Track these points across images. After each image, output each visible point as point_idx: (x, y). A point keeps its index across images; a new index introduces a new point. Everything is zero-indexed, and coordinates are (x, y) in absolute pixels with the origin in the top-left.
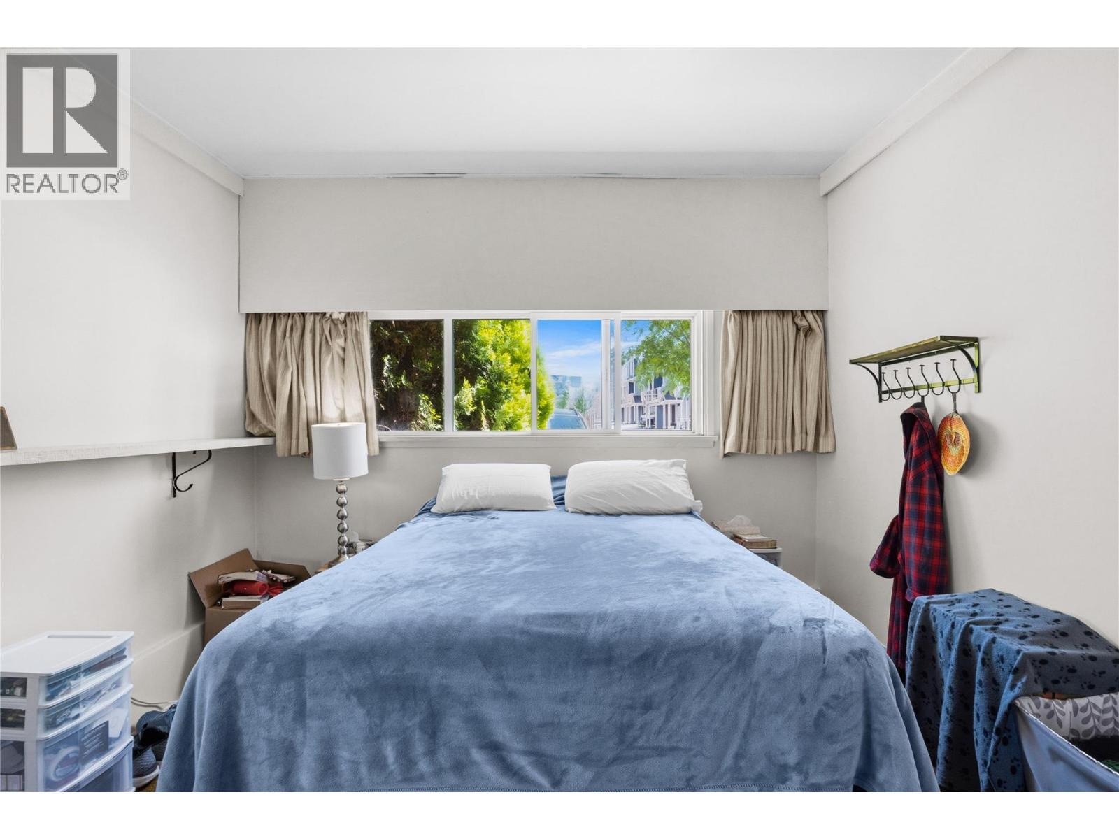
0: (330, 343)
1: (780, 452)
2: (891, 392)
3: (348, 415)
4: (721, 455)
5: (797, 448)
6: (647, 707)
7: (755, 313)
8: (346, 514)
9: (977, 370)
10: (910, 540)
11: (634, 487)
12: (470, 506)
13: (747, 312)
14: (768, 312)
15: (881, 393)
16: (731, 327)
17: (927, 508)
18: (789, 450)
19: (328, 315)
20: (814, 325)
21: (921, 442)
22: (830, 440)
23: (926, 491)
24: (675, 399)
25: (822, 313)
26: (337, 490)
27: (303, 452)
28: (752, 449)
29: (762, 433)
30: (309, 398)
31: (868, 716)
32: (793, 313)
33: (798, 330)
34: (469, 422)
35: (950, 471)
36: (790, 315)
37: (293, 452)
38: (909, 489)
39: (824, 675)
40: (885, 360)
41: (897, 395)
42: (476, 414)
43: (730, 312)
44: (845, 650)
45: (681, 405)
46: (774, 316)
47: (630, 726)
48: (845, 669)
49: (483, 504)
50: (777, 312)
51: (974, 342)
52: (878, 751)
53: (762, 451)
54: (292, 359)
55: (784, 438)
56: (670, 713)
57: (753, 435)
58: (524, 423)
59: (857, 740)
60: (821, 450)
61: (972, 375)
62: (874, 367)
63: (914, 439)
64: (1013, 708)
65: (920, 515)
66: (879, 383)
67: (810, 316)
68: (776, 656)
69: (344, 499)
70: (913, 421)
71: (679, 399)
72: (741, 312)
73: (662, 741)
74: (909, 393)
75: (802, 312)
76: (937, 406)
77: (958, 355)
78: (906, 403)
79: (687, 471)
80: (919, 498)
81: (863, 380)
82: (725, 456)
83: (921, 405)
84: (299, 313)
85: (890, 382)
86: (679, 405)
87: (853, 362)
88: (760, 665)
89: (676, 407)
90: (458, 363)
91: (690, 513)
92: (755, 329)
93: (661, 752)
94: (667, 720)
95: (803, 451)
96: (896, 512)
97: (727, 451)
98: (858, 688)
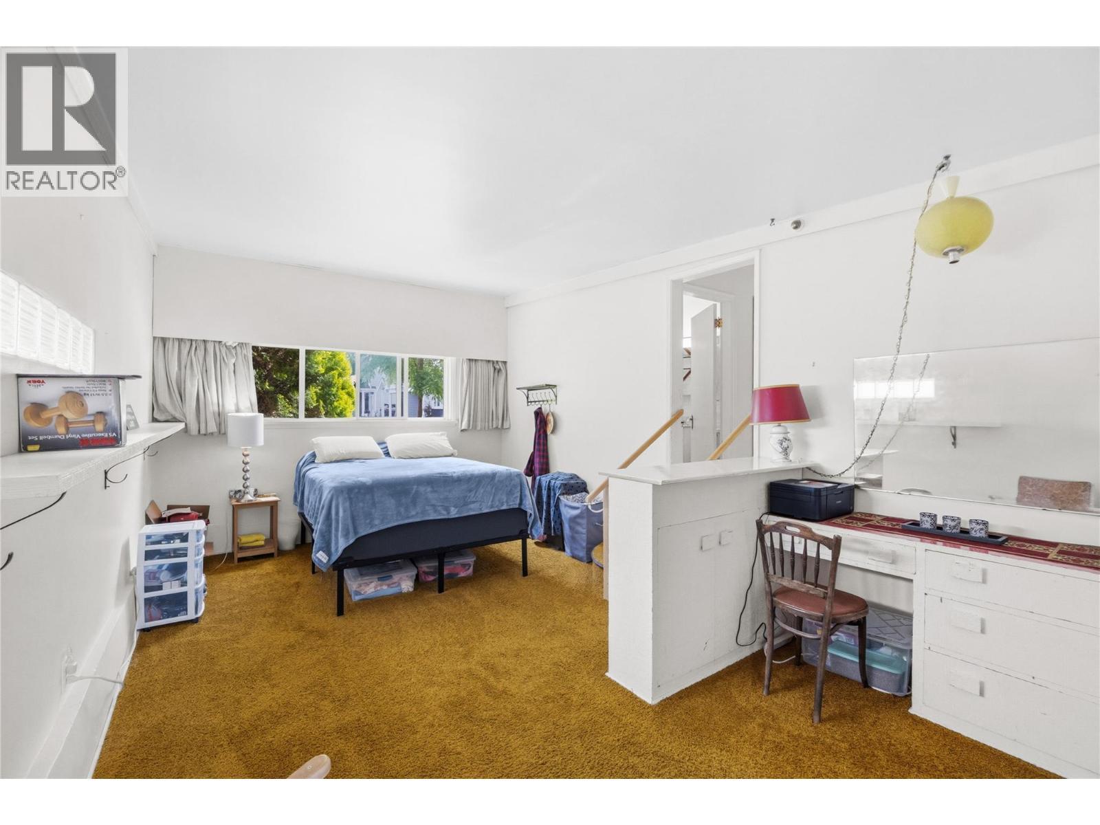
0: (226, 360)
1: (486, 429)
2: (531, 402)
3: (242, 407)
4: (460, 431)
5: (494, 426)
6: (470, 491)
7: (476, 360)
8: (249, 469)
9: (556, 397)
10: (537, 460)
11: (426, 446)
12: (341, 458)
13: (473, 360)
14: (482, 360)
15: (528, 402)
16: (465, 367)
17: (542, 447)
18: (491, 427)
19: (223, 343)
20: (502, 368)
21: (540, 422)
22: (508, 422)
23: (542, 441)
24: (369, 387)
25: (505, 363)
26: (243, 455)
27: (211, 431)
28: (475, 427)
29: (479, 419)
30: (212, 396)
31: (521, 490)
32: (493, 362)
33: (495, 369)
34: (311, 413)
35: (549, 432)
36: (491, 363)
37: (203, 431)
38: (537, 441)
39: (511, 480)
40: (530, 389)
41: (533, 403)
42: (317, 408)
43: (465, 359)
44: (516, 474)
45: (375, 394)
46: (485, 362)
47: (466, 497)
48: (516, 478)
49: (348, 457)
50: (486, 361)
51: (555, 386)
52: (523, 497)
53: (479, 428)
54: (197, 369)
55: (488, 422)
56: (476, 492)
57: (475, 421)
58: (348, 413)
59: (519, 494)
60: (504, 427)
61: (554, 398)
62: (526, 391)
63: (538, 421)
64: (558, 498)
65: (539, 451)
66: (527, 398)
67: (500, 364)
68: (501, 476)
69: (248, 459)
70: (538, 414)
71: (373, 387)
72: (470, 360)
73: (474, 499)
74: (537, 403)
75: (497, 361)
76: (546, 409)
77: (550, 390)
78: (535, 407)
79: (447, 436)
80: (539, 444)
81: (521, 396)
82: (462, 431)
83: (540, 408)
84: (201, 340)
85: (531, 399)
86: (373, 393)
87: (518, 389)
88: (497, 479)
89: (370, 396)
90: (307, 374)
91: (452, 455)
92: (476, 370)
93: (474, 502)
94: (475, 494)
95: (497, 428)
96: (532, 450)
97: (463, 428)
98: (519, 482)
